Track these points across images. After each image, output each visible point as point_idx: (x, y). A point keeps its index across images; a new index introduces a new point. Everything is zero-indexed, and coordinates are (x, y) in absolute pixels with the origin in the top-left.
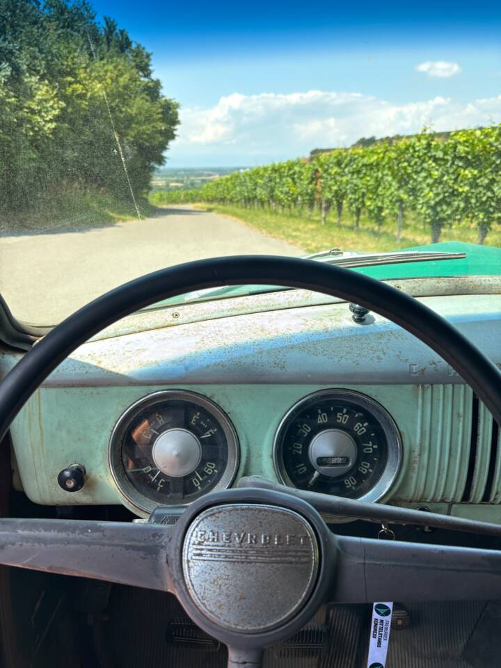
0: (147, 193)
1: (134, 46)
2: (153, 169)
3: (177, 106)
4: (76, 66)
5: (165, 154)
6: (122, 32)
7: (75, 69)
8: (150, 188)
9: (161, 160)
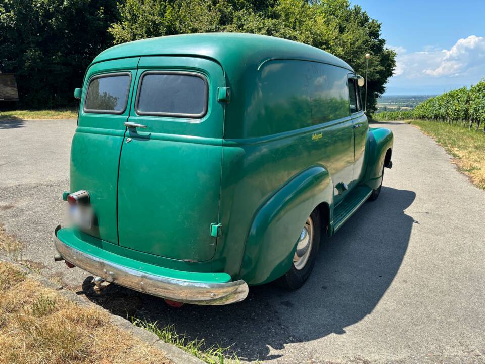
0: (373, 113)
1: (370, 21)
2: (377, 96)
3: (395, 54)
4: (330, 39)
5: (385, 85)
6: (363, 13)
7: (329, 41)
8: (375, 109)
9: (382, 90)
